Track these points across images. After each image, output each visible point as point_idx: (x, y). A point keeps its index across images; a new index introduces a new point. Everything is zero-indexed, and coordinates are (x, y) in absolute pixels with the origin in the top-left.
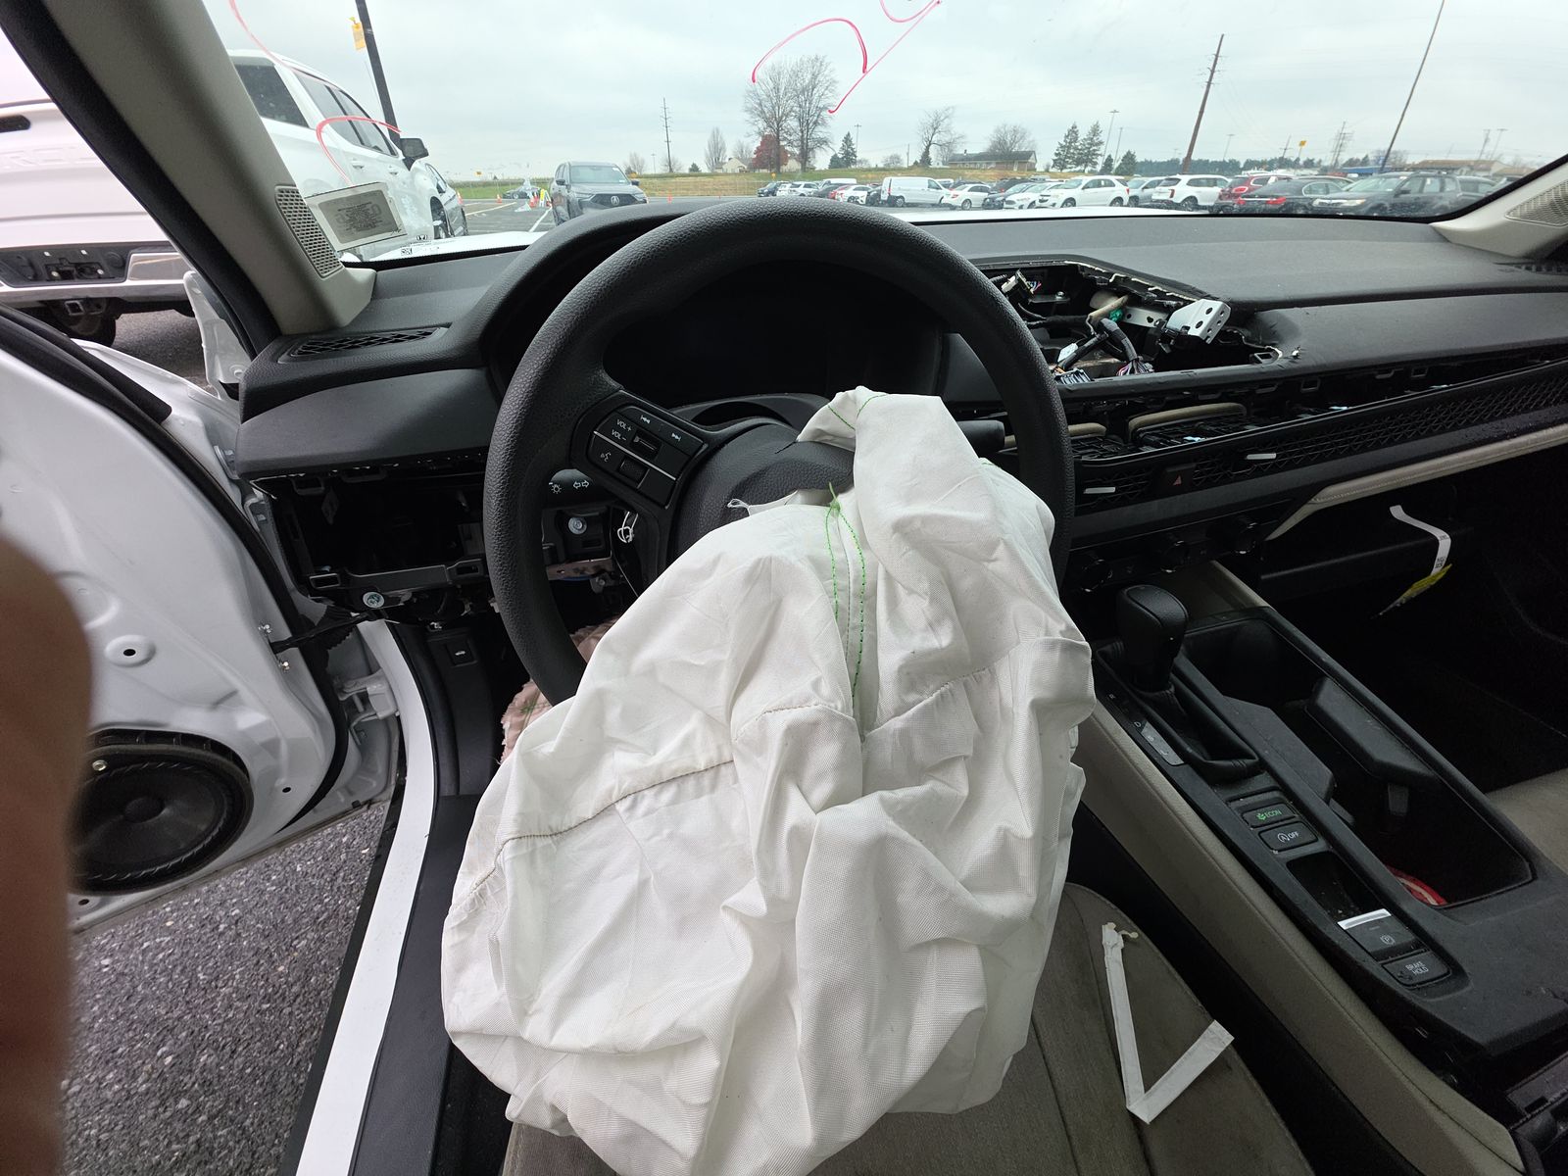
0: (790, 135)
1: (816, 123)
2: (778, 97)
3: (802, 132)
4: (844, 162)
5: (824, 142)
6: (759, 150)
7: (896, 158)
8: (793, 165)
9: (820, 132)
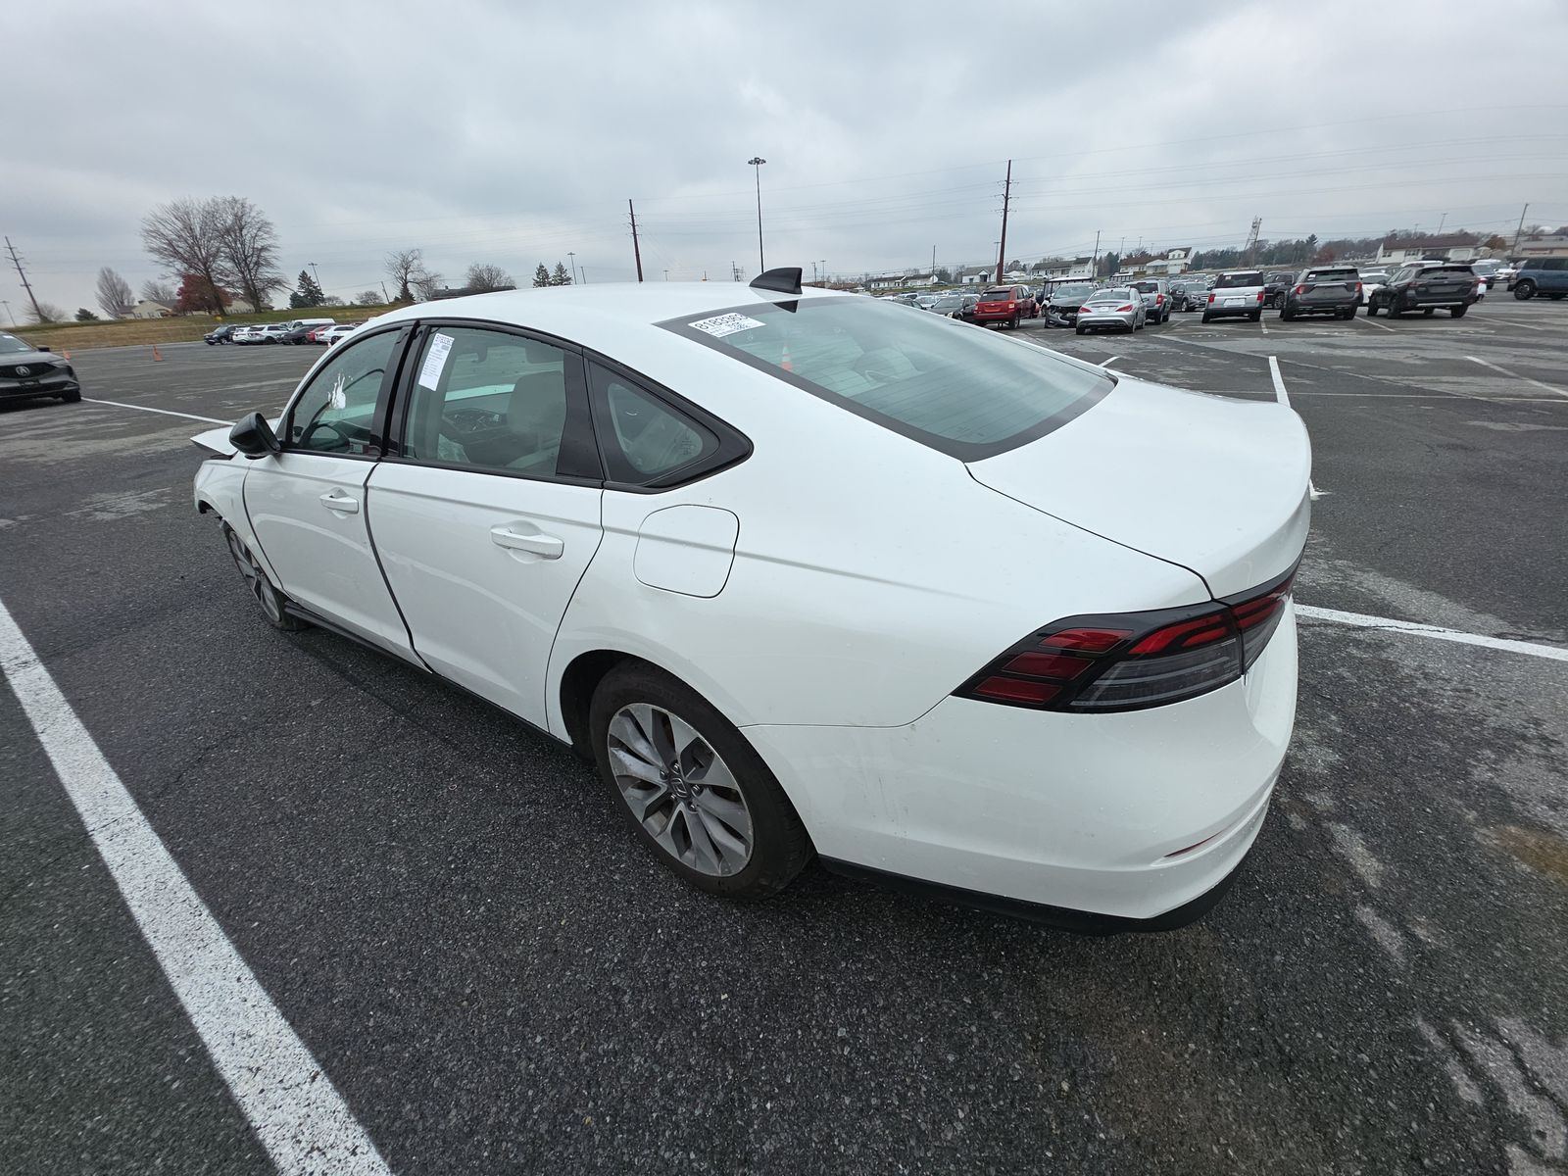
0: (227, 276)
1: (257, 263)
2: (194, 237)
3: (243, 273)
4: (309, 300)
5: (275, 283)
6: (182, 292)
7: (372, 295)
8: (239, 306)
9: (266, 273)
